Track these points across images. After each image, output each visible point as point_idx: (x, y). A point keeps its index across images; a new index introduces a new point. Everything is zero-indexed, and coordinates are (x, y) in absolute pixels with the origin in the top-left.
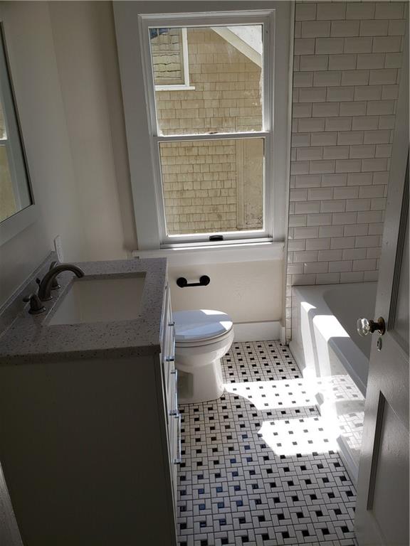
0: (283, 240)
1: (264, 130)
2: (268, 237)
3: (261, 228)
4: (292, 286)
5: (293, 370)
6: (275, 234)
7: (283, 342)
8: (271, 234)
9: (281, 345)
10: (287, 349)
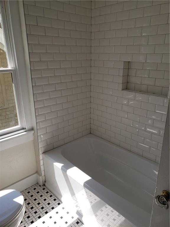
0: (32, 129)
1: (10, 67)
2: (23, 129)
3: (18, 125)
4: (42, 153)
5: (55, 200)
6: (27, 127)
7: (41, 184)
8: (24, 127)
9: (40, 186)
10: (45, 187)
